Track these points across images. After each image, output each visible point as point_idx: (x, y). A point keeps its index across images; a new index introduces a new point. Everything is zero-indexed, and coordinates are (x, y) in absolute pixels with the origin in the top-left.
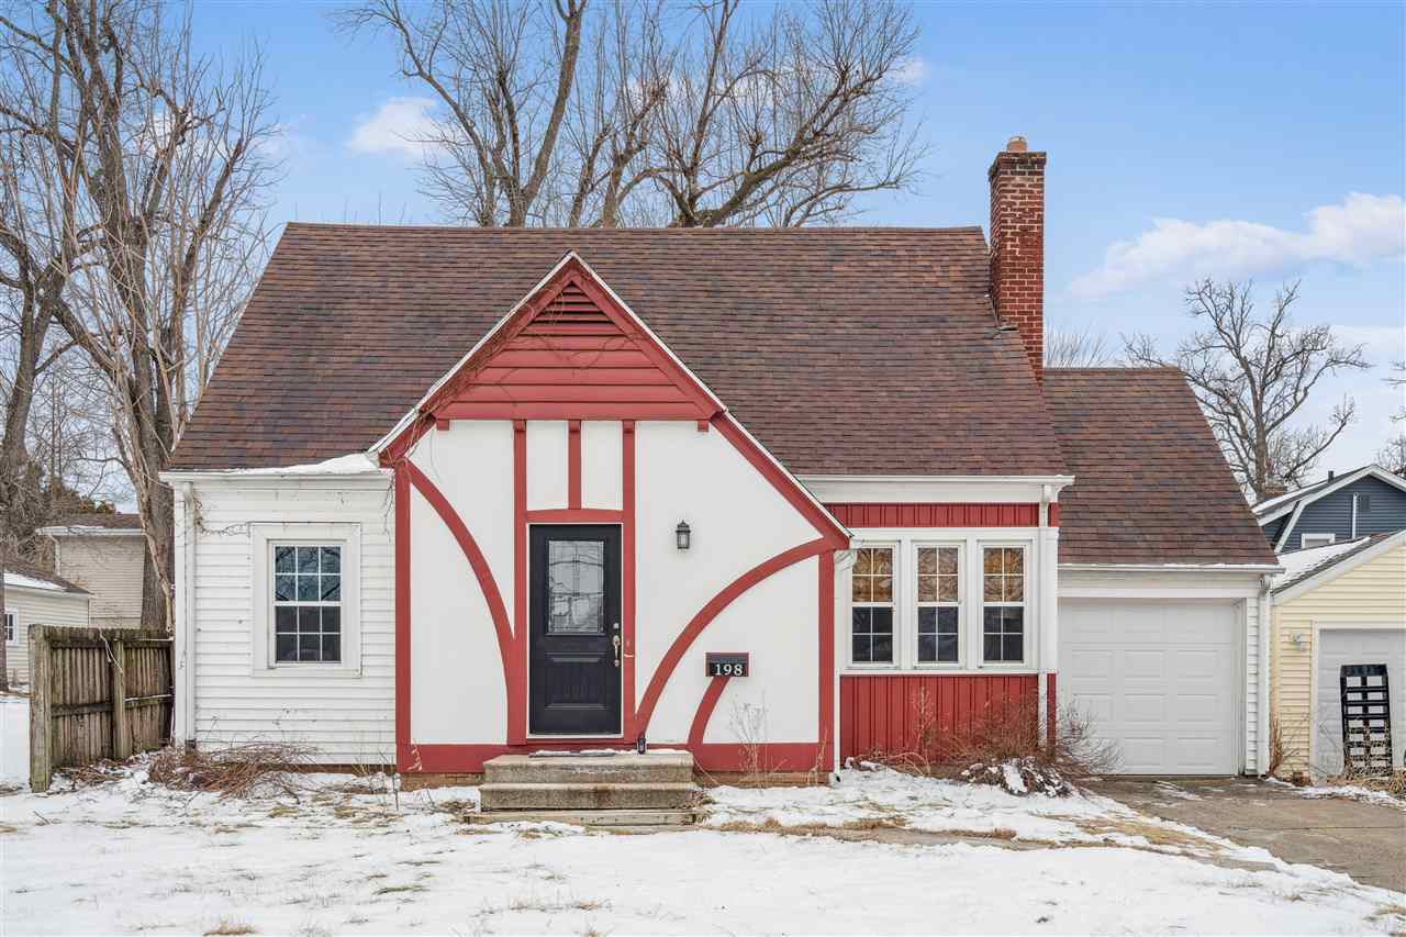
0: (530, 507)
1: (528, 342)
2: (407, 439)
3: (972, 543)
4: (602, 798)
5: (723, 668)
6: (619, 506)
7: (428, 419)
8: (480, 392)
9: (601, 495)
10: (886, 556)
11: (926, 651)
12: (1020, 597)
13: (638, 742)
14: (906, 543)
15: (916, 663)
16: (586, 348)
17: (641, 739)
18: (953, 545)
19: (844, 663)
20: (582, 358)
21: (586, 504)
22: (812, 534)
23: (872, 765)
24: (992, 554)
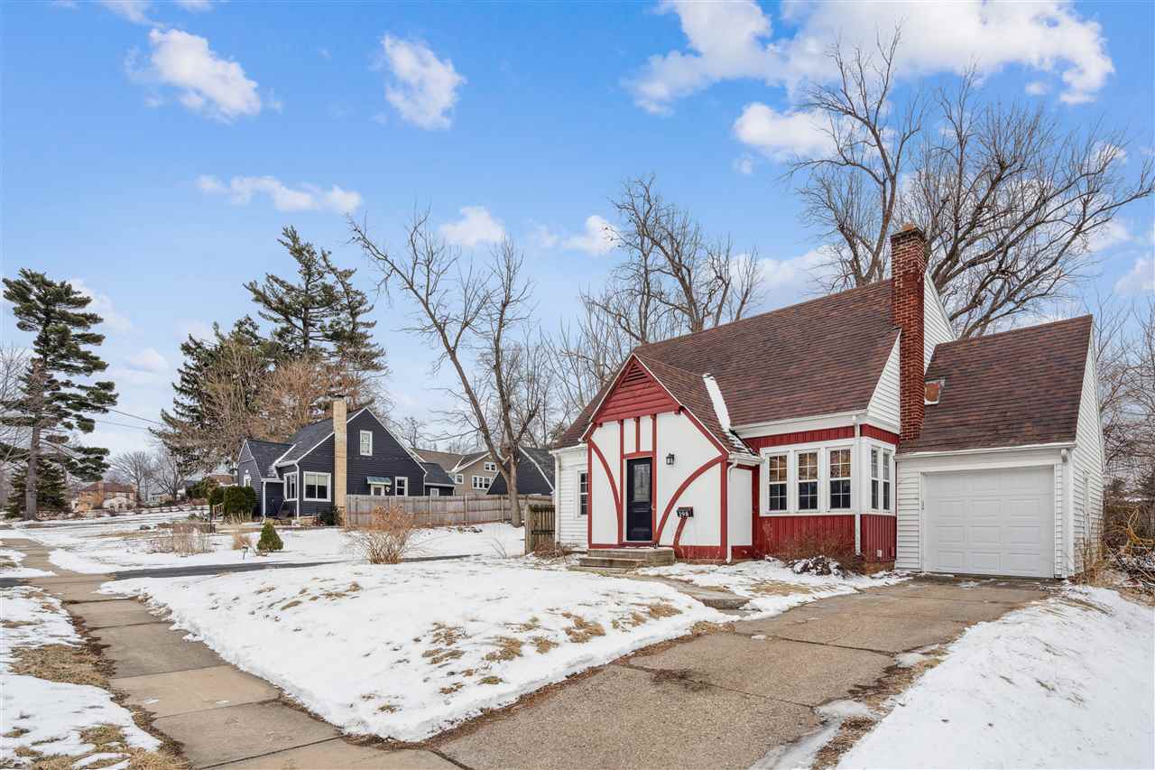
0: (625, 453)
1: (623, 390)
2: (591, 432)
3: (823, 449)
4: (611, 563)
5: (687, 513)
6: (651, 449)
7: (595, 426)
8: (608, 412)
9: (646, 446)
10: (783, 459)
11: (803, 505)
12: (849, 474)
13: (656, 544)
14: (792, 452)
15: (797, 510)
16: (639, 388)
17: (657, 542)
18: (815, 451)
19: (765, 510)
20: (638, 393)
21: (641, 450)
22: (718, 454)
23: (771, 559)
24: (834, 454)
